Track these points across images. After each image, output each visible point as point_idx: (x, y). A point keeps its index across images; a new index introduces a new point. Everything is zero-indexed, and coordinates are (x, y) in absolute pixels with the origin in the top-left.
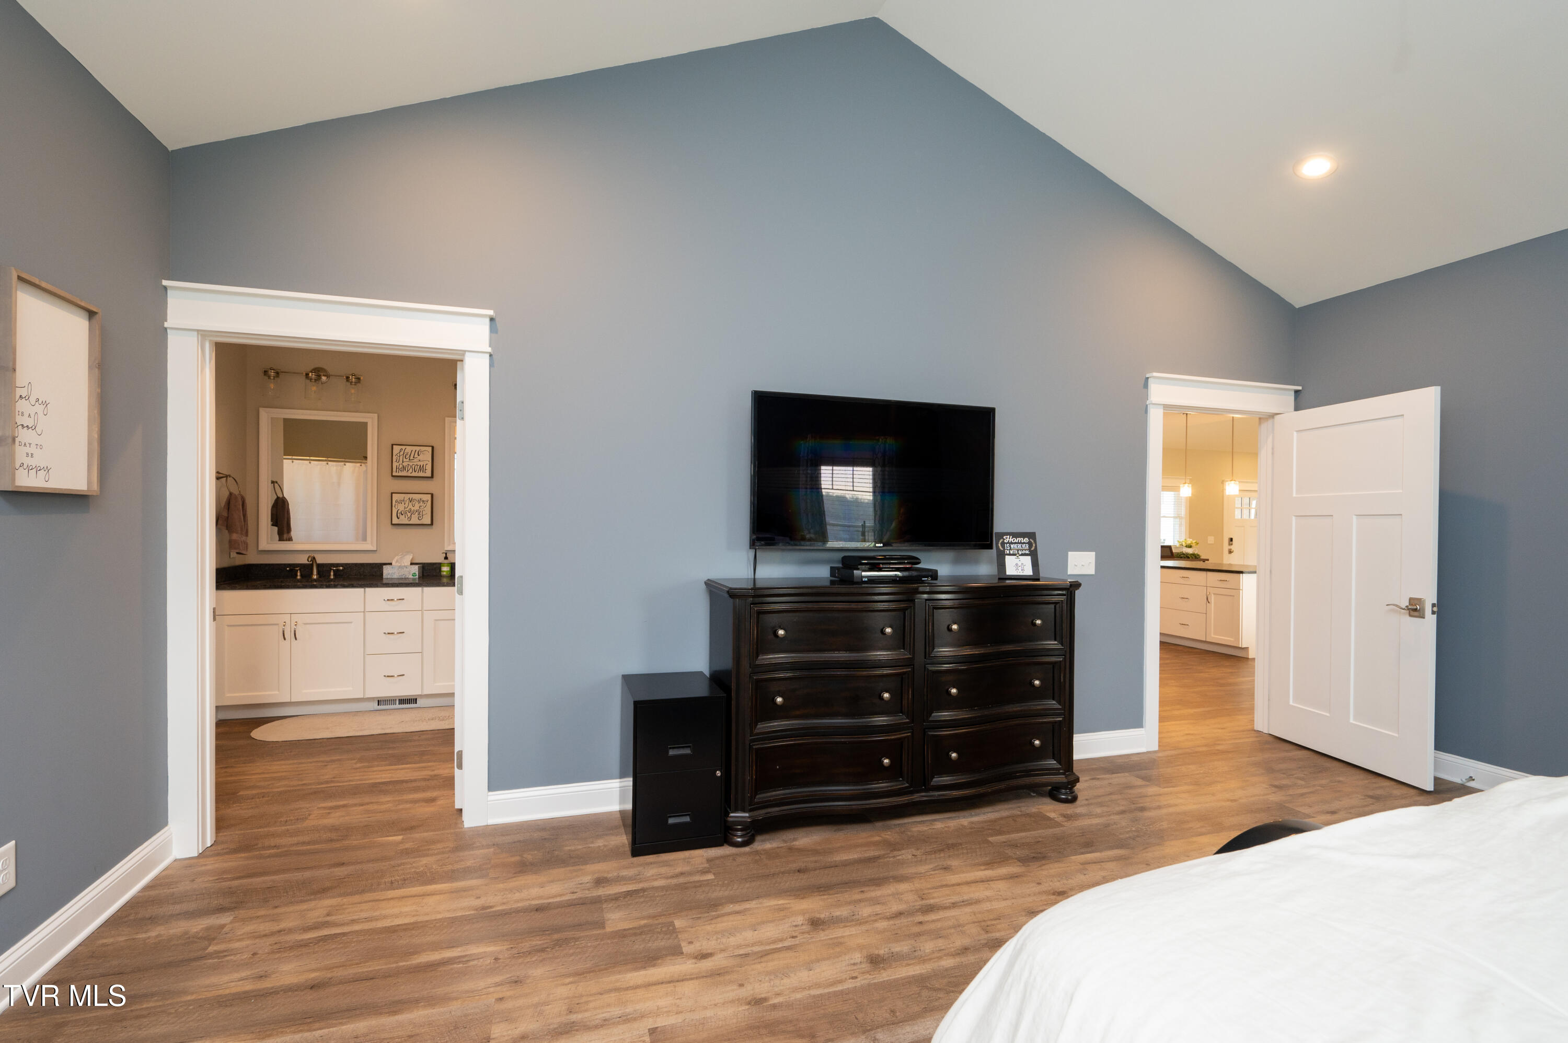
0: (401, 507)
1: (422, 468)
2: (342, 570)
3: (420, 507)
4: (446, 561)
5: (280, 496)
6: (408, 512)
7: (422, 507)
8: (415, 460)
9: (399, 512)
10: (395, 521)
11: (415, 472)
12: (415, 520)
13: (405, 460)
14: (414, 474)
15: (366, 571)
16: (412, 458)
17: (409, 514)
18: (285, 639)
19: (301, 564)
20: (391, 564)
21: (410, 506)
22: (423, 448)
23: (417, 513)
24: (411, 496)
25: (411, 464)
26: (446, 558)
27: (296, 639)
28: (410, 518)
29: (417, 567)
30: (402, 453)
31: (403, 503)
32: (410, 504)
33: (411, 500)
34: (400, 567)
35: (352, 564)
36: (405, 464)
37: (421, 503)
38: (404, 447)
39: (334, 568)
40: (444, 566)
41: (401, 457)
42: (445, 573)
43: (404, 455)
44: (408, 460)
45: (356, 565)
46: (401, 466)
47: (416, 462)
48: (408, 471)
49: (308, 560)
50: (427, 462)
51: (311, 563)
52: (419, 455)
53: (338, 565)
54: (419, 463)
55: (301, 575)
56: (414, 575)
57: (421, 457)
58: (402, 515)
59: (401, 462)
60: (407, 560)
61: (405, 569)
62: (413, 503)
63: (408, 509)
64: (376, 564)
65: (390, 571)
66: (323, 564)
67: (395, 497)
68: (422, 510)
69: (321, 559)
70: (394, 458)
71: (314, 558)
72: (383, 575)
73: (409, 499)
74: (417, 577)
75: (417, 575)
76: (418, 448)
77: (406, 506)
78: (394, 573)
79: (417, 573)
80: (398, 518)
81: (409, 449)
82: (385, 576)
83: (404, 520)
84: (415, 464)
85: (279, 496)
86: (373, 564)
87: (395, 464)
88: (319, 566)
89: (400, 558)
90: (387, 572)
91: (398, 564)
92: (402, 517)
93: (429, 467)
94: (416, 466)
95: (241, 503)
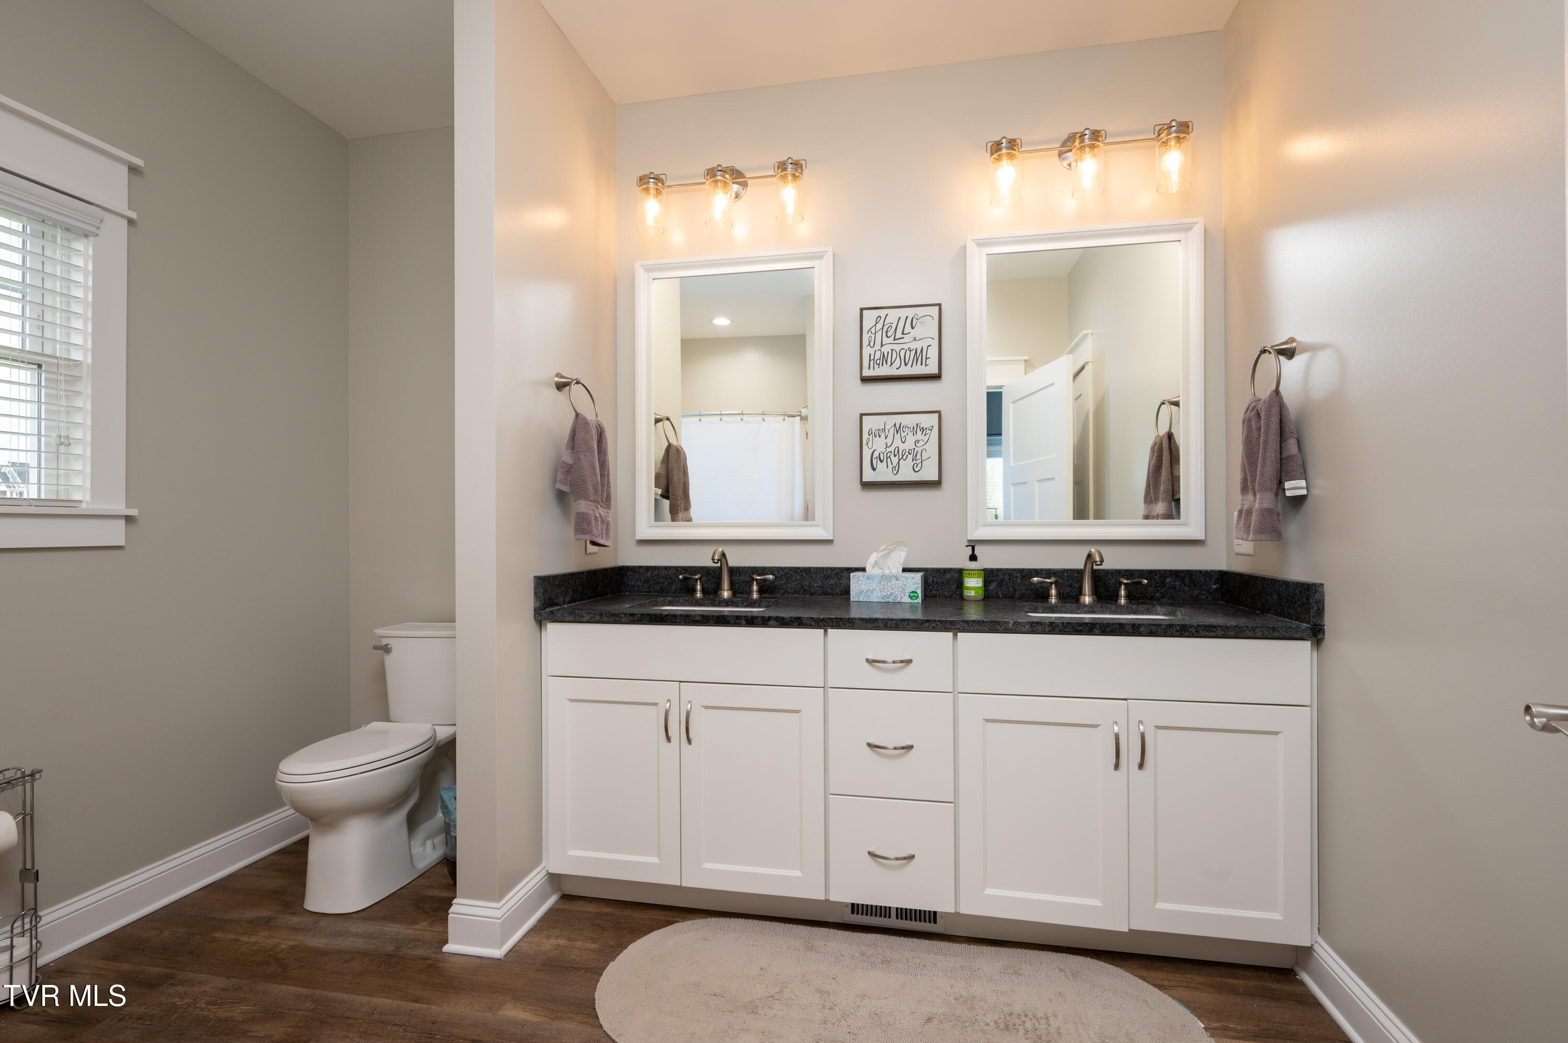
0: (879, 445)
1: (919, 356)
2: (774, 580)
3: (917, 442)
4: (973, 565)
5: (674, 442)
6: (892, 456)
7: (921, 443)
8: (907, 338)
9: (876, 454)
10: (869, 476)
11: (906, 365)
12: (906, 474)
13: (886, 340)
14: (905, 371)
15: (815, 585)
16: (899, 335)
17: (895, 460)
18: (668, 739)
19: (702, 568)
20: (863, 570)
21: (898, 442)
22: (921, 311)
23: (910, 457)
24: (898, 419)
25: (897, 348)
26: (973, 558)
27: (689, 741)
28: (897, 469)
29: (919, 576)
30: (879, 326)
31: (883, 435)
32: (897, 436)
33: (898, 429)
34: (883, 577)
35: (790, 569)
36: (886, 349)
37: (919, 433)
38: (882, 313)
39: (759, 578)
40: (970, 575)
41: (879, 335)
42: (973, 593)
43: (885, 330)
44: (891, 340)
45: (796, 570)
46: (878, 355)
47: (908, 343)
48: (891, 364)
49: (713, 559)
50: (930, 342)
51: (719, 565)
52: (913, 328)
53: (763, 571)
54: (913, 346)
55: (704, 591)
56: (913, 595)
57: (917, 332)
58: (882, 461)
59: (878, 346)
60: (899, 559)
61: (893, 582)
62: (903, 434)
63: (891, 449)
64: (833, 569)
65: (863, 586)
66: (739, 568)
67: (868, 422)
68: (920, 450)
69: (738, 558)
70: (866, 337)
71: (723, 555)
72: (849, 595)
73: (895, 425)
74: (919, 600)
75: (920, 595)
76: (910, 312)
77: (889, 441)
78: (872, 592)
79: (919, 592)
80: (874, 469)
81: (893, 315)
82: (853, 597)
83: (884, 474)
84: (906, 347)
85: (671, 442)
86: (827, 569)
87: (867, 351)
88: (733, 571)
89: (882, 556)
90: (858, 587)
91: (877, 572)
92: (881, 467)
93: (933, 353)
94: (908, 352)
95: (595, 436)
